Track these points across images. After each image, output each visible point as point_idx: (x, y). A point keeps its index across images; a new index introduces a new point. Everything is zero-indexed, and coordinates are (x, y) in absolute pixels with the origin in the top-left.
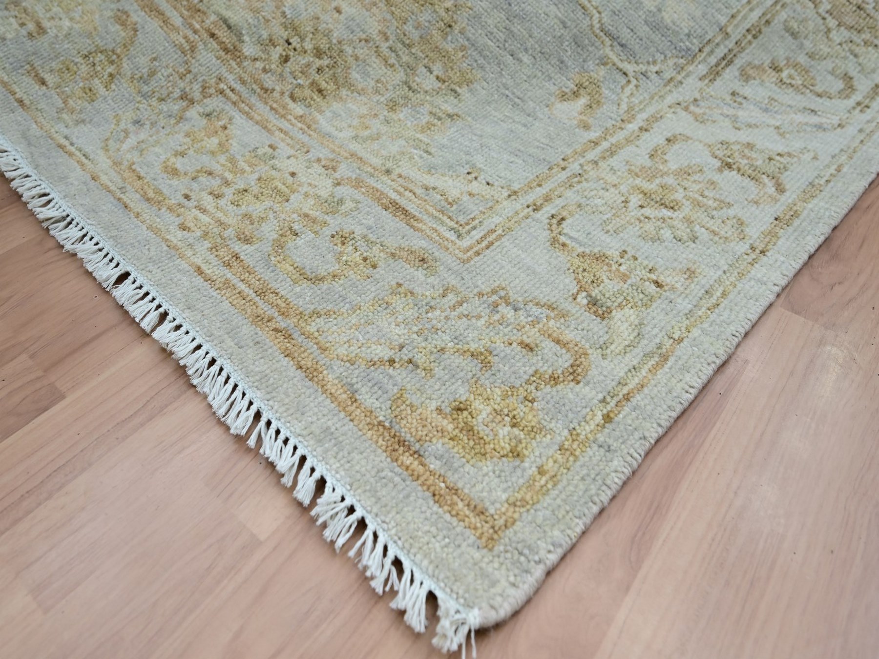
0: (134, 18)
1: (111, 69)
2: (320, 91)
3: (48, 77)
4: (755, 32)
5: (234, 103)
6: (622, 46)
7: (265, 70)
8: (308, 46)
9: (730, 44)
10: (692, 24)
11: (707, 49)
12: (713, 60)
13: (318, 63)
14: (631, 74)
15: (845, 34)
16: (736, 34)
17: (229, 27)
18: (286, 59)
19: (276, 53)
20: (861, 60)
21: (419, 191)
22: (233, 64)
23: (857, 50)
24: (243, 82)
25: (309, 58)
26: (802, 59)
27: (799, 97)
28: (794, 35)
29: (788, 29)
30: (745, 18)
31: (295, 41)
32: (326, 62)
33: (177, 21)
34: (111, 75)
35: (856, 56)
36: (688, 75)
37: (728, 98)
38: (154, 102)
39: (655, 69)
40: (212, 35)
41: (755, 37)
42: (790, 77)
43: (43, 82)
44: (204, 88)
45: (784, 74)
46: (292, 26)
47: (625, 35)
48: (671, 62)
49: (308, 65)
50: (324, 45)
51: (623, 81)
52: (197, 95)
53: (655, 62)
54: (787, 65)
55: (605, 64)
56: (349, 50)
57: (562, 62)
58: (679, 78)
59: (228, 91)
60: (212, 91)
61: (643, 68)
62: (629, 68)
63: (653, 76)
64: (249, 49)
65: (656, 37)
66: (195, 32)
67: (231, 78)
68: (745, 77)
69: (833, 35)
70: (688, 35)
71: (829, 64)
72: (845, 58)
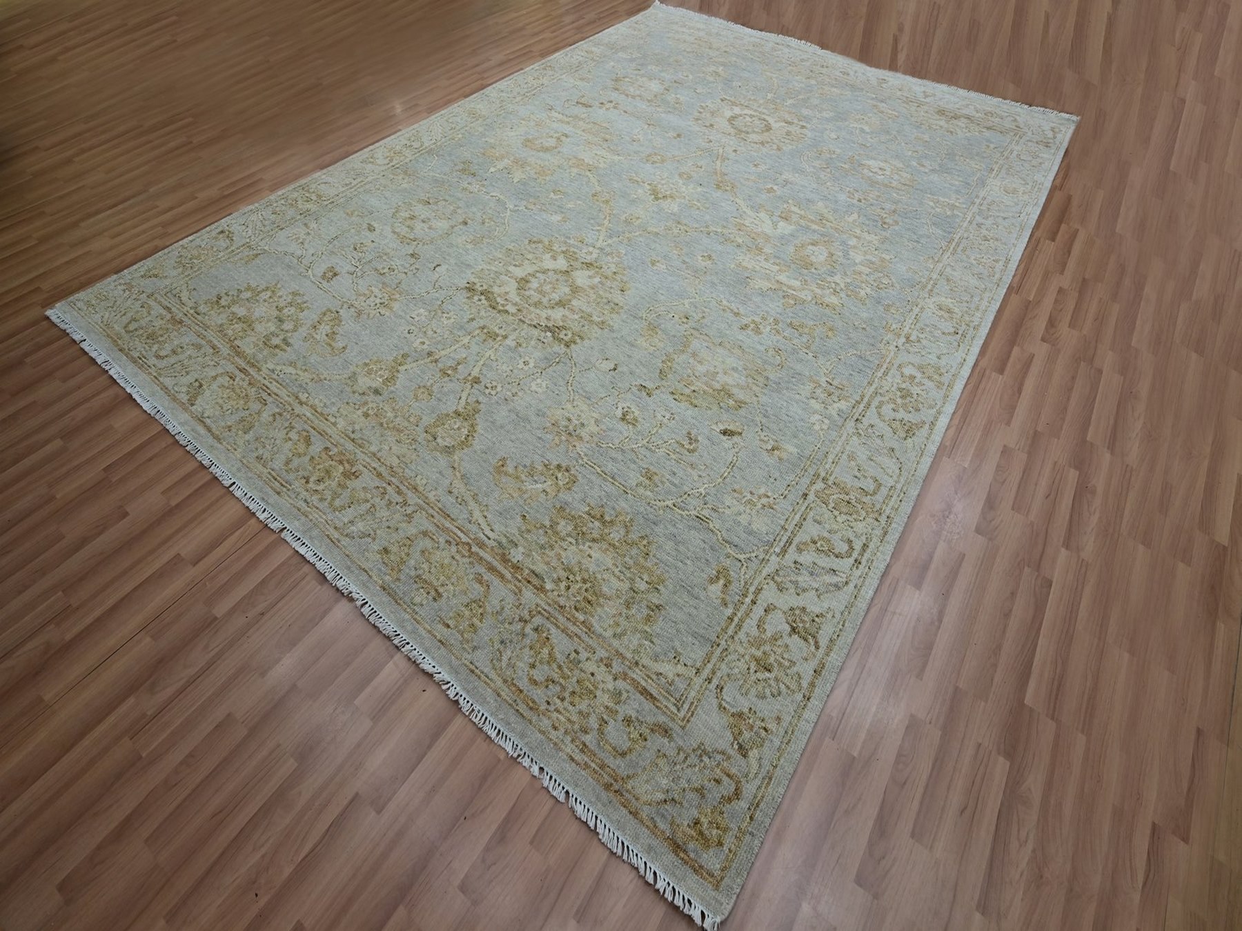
0: (485, 578)
1: (481, 611)
2: (589, 602)
3: (450, 623)
4: (799, 525)
5: (548, 618)
6: (736, 546)
7: (559, 596)
8: (578, 578)
9: (789, 534)
10: (767, 528)
11: (778, 539)
12: (782, 544)
13: (585, 587)
14: (743, 561)
15: (844, 517)
16: (790, 528)
17: (536, 575)
18: (568, 588)
19: (563, 585)
20: (855, 529)
21: (654, 677)
22: (542, 595)
23: (852, 524)
24: (549, 605)
25: (580, 585)
26: (826, 534)
27: (827, 559)
28: (819, 523)
29: (815, 521)
30: (793, 519)
31: (571, 577)
32: (589, 585)
33: (509, 576)
34: (481, 614)
35: (852, 528)
36: (771, 555)
37: (793, 565)
38: (507, 625)
39: (754, 555)
40: (529, 582)
41: (800, 528)
42: (822, 546)
43: (448, 626)
44: (530, 612)
45: (818, 545)
46: (568, 569)
47: (736, 540)
48: (761, 550)
49: (580, 588)
50: (587, 577)
51: (739, 564)
52: (527, 617)
53: (753, 551)
54: (819, 539)
55: (729, 557)
56: (599, 576)
57: (707, 560)
58: (767, 557)
59: (543, 611)
60: (534, 613)
61: (748, 555)
62: (742, 557)
63: (754, 559)
64: (549, 586)
65: (750, 538)
66: (520, 581)
67: (543, 604)
68: (800, 550)
69: (839, 519)
70: (767, 534)
71: (839, 535)
72: (847, 530)
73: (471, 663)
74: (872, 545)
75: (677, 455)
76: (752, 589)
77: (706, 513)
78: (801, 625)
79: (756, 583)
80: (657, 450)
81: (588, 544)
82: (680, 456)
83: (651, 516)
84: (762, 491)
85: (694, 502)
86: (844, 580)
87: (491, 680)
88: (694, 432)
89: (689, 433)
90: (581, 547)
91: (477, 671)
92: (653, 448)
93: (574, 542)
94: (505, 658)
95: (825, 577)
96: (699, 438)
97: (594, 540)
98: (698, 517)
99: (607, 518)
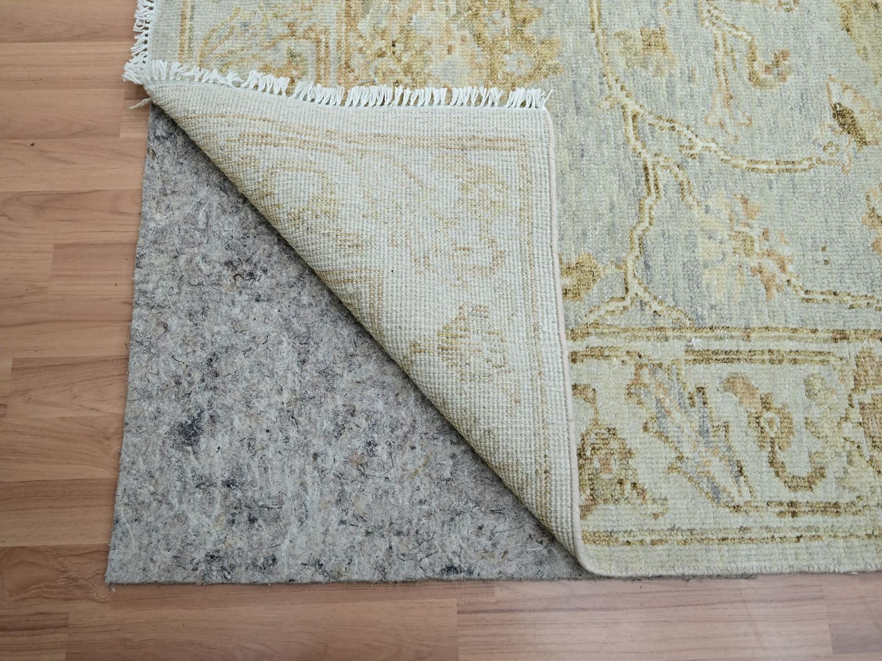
4: (775, 358)
5: (319, 60)
6: (647, 266)
7: (360, 49)
8: (405, 58)
9: (744, 346)
10: (724, 300)
11: (719, 333)
12: (715, 345)
13: (401, 76)
14: (631, 294)
15: (859, 435)
16: (758, 343)
18: (382, 55)
19: (379, 44)
20: (851, 469)
22: (344, 27)
23: (856, 458)
24: (339, 47)
25: (398, 68)
26: (798, 418)
27: (753, 447)
28: (809, 393)
29: (807, 383)
30: (778, 339)
31: (399, 47)
32: (407, 79)
35: (850, 462)
36: (679, 338)
37: (691, 388)
38: (270, 14)
39: (655, 306)
41: (772, 362)
42: (770, 422)
44: (310, 29)
45: (767, 415)
46: (406, 33)
47: (657, 261)
48: (675, 315)
49: (392, 72)
50: (416, 67)
51: (620, 293)
52: (300, 31)
53: (661, 302)
54: (779, 411)
55: (618, 267)
56: (431, 85)
57: (584, 234)
58: (670, 333)
59: (323, 45)
60: (313, 35)
61: (647, 297)
62: (635, 288)
63: (648, 312)
64: (364, 26)
65: (682, 284)
67: (333, 36)
68: (729, 384)
69: (847, 427)
70: (712, 307)
71: (817, 445)
72: (838, 454)
73: (193, 7)
74: (846, 521)
75: (728, 61)
76: (594, 341)
77: (664, 177)
78: (596, 464)
79: (609, 341)
80: (707, 23)
81: (466, 33)
82: (729, 68)
83: (585, 94)
84: (786, 251)
85: (666, 144)
86: (738, 500)
87: (190, 49)
88: (792, 60)
89: (785, 55)
90: (453, 27)
91: (188, 22)
92: (705, 14)
93: (453, 11)
94: (228, 45)
95: (715, 460)
96: (790, 78)
97: (478, 37)
98: (646, 168)
99: (528, 31)
